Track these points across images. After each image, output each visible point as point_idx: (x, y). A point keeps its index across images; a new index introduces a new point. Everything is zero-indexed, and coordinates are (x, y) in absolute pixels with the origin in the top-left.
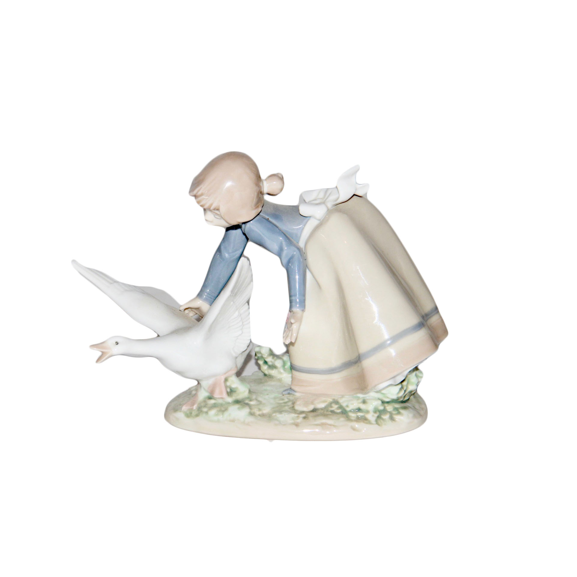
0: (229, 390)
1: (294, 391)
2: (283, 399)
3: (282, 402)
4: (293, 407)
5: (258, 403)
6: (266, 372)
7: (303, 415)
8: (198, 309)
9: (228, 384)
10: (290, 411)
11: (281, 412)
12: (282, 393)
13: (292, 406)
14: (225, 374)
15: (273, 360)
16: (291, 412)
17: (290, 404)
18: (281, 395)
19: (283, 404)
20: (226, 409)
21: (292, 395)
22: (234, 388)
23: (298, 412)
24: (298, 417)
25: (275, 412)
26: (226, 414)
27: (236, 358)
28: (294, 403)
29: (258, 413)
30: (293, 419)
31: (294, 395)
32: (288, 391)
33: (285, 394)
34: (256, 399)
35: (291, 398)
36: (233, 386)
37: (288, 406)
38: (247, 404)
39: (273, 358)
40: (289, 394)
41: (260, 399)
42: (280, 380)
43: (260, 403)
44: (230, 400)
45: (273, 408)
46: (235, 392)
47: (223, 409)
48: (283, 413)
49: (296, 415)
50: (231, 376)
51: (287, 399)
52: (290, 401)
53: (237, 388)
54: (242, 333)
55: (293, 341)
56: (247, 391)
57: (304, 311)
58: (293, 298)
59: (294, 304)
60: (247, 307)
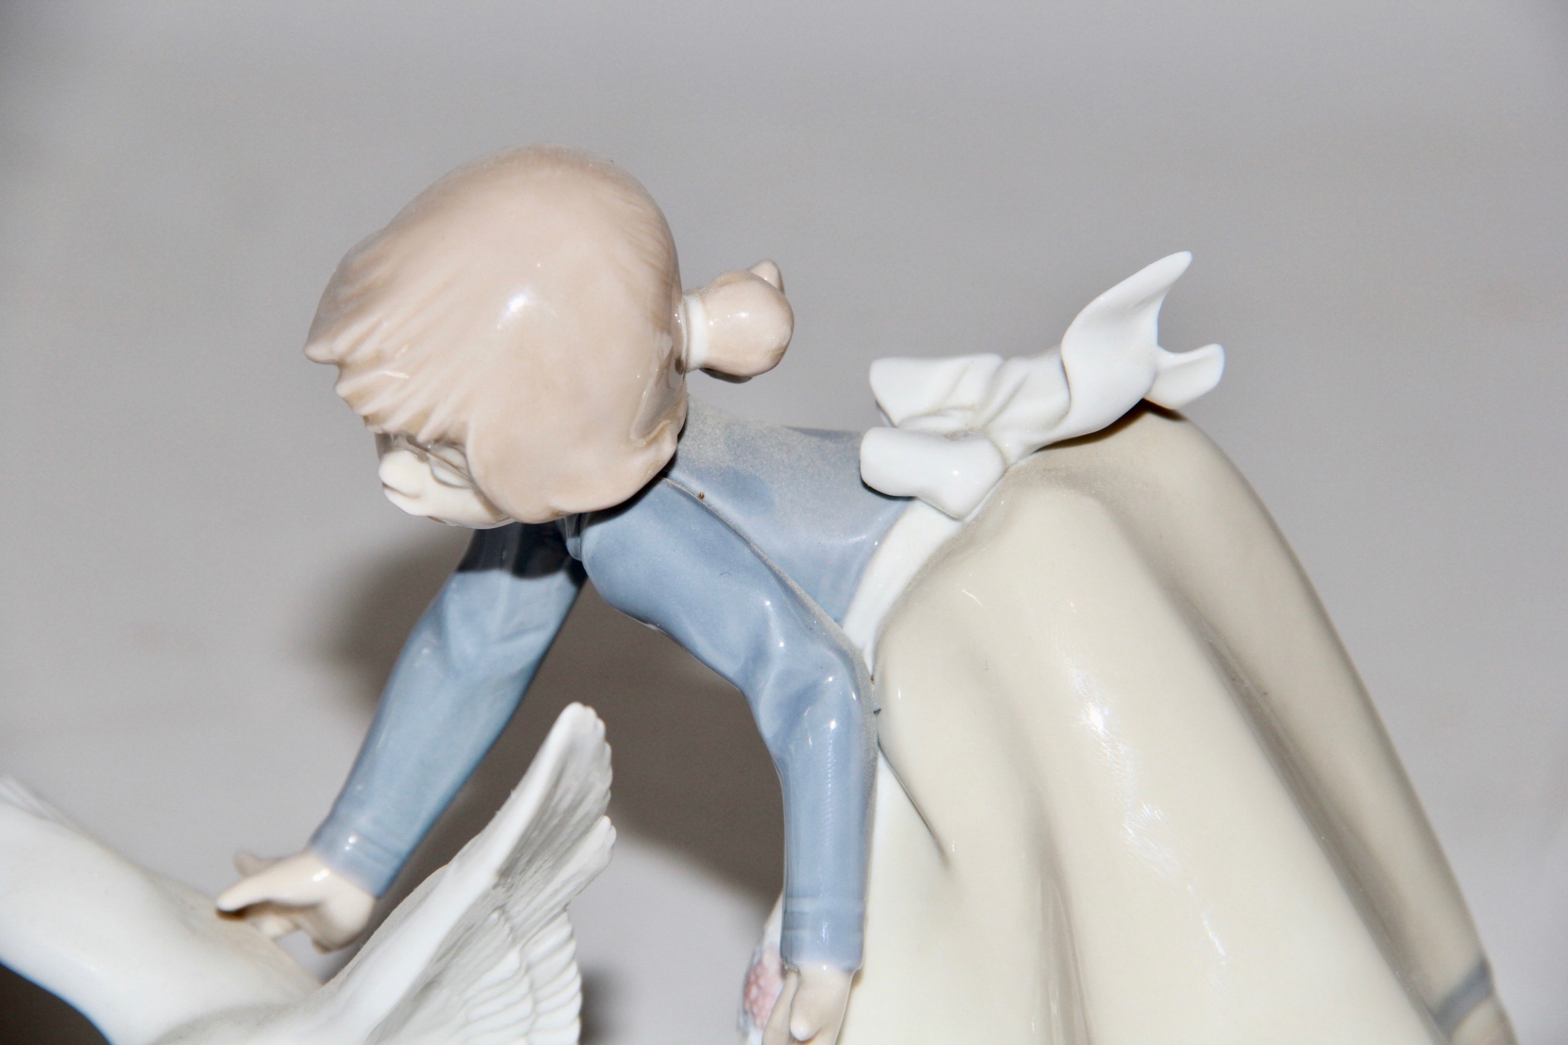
57: (856, 976)
58: (806, 906)
59: (805, 935)
60: (566, 930)
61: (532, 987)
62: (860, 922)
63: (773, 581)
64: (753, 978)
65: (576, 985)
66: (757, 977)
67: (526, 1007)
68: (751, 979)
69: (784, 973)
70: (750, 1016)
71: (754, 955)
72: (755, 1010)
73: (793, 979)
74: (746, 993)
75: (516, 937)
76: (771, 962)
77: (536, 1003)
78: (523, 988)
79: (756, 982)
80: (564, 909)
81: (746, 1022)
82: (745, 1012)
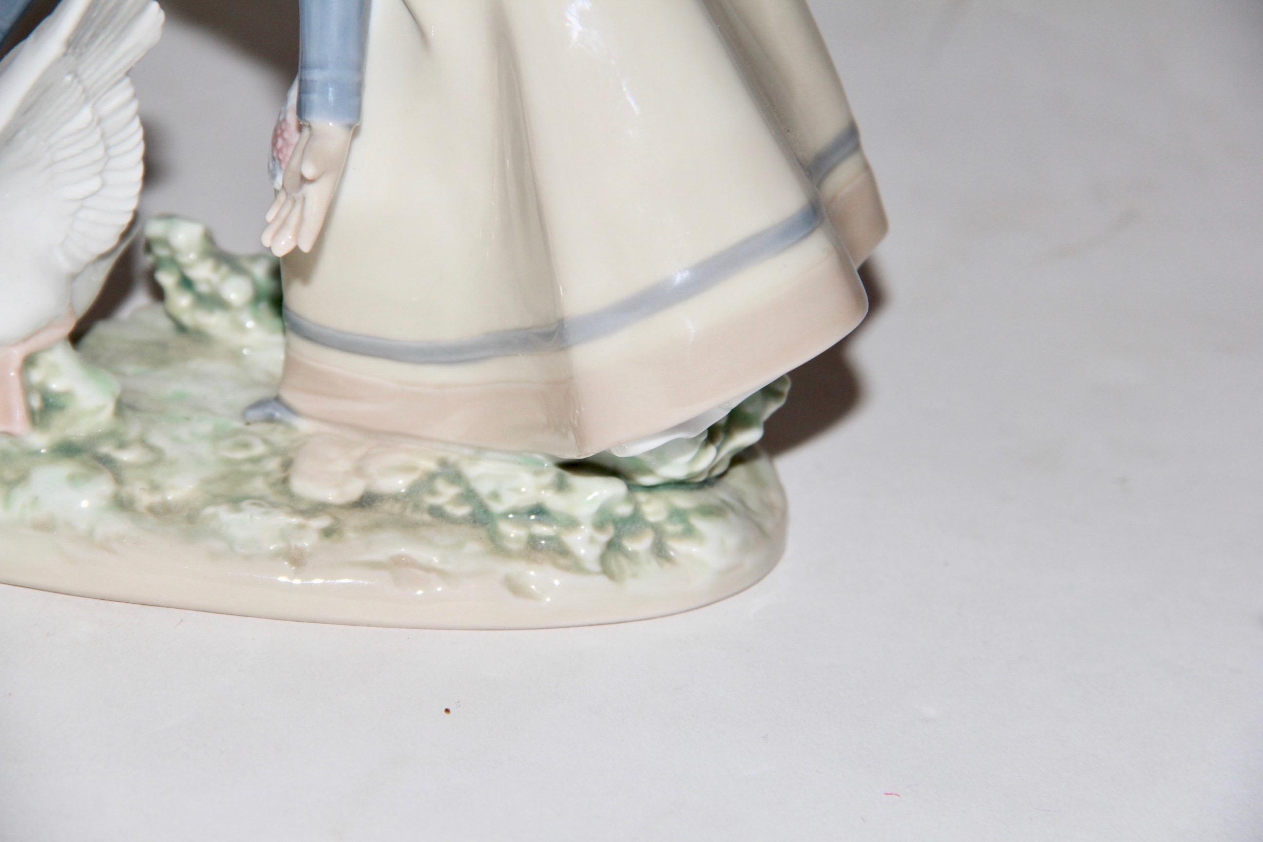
0: (36, 402)
1: (290, 410)
2: (246, 446)
3: (240, 455)
4: (285, 481)
5: (149, 457)
6: (187, 319)
7: (323, 522)
9: (36, 376)
10: (273, 498)
11: (235, 502)
12: (243, 414)
13: (280, 475)
14: (26, 339)
15: (215, 278)
16: (274, 505)
17: (273, 464)
18: (238, 424)
19: (246, 467)
20: (22, 478)
21: (280, 428)
22: (58, 395)
23: (303, 507)
24: (301, 527)
25: (215, 499)
26: (21, 496)
27: (73, 277)
28: (287, 465)
29: (145, 499)
30: (283, 535)
31: (289, 427)
32: (269, 410)
33: (256, 422)
34: (143, 442)
35: (279, 437)
36: (55, 386)
37: (267, 475)
38: (106, 463)
39: (216, 268)
40: (270, 420)
41: (158, 439)
42: (235, 355)
43: (157, 457)
44: (40, 441)
45: (207, 482)
46: (61, 408)
47: (9, 475)
48: (245, 504)
49: (295, 520)
50: (48, 348)
51: (266, 441)
52: (275, 452)
53: (68, 394)
54: (104, 185)
56: (110, 407)
57: (355, 130)
58: (315, 76)
59: (315, 98)
60: (129, 92)
61: (103, 136)
62: (358, 89)
64: (279, 132)
65: (140, 134)
66: (282, 131)
67: (99, 152)
68: (277, 133)
69: (300, 128)
70: (277, 161)
71: (280, 114)
72: (281, 156)
73: (306, 132)
74: (274, 144)
75: (88, 97)
76: (292, 118)
77: (107, 148)
78: (96, 136)
79: (281, 135)
80: (127, 74)
81: (274, 165)
82: (274, 159)
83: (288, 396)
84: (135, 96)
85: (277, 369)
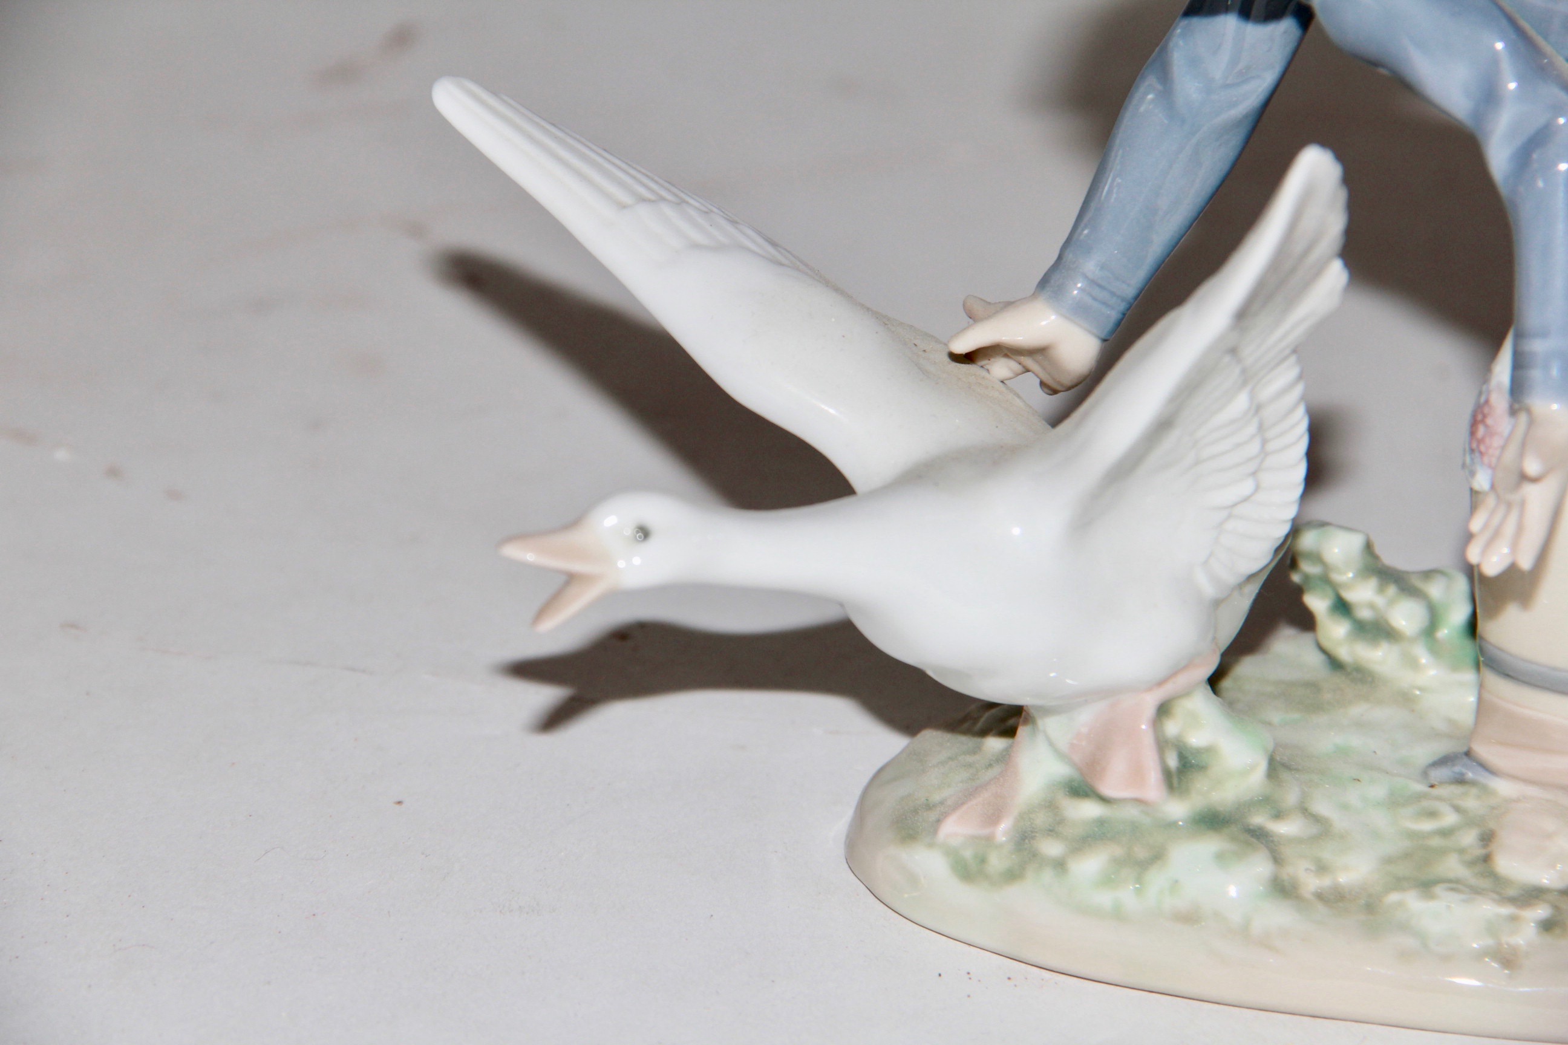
0: (1173, 762)
1: (1484, 766)
2: (1432, 814)
3: (1427, 826)
4: (1487, 859)
5: (1313, 830)
6: (1344, 653)
7: (1541, 912)
8: (1039, 352)
9: (1172, 728)
10: (1474, 881)
11: (1426, 886)
12: (1425, 774)
13: (1480, 852)
14: (1161, 683)
15: (1380, 601)
16: (1476, 891)
17: (1469, 838)
18: (1420, 787)
19: (1436, 842)
20: (1157, 856)
21: (1474, 791)
22: (1199, 751)
23: (1511, 892)
24: (1513, 919)
25: (1398, 883)
26: (1157, 879)
27: (1217, 603)
28: (1487, 838)
29: (1311, 883)
30: (1491, 928)
31: (1485, 790)
32: (1457, 769)
33: (1441, 783)
34: (1304, 811)
35: (1472, 802)
36: (1196, 739)
37: (1461, 851)
38: (1259, 835)
39: (1381, 590)
40: (1460, 781)
41: (1322, 807)
42: (1405, 699)
43: (1323, 829)
44: (1178, 809)
45: (1389, 860)
46: (1202, 768)
47: (1141, 853)
48: (1439, 890)
49: (1506, 910)
50: (1186, 693)
51: (1457, 809)
52: (1469, 820)
53: (1210, 750)
54: (1257, 488)
55: (1526, 563)
56: (1263, 766)
58: (1537, 346)
59: (1535, 374)
60: (1294, 372)
61: (1261, 428)
63: (1504, 22)
64: (1480, 417)
65: (1304, 425)
66: (1485, 416)
67: (1254, 448)
68: (1478, 418)
69: (1513, 412)
70: (1477, 454)
71: (1480, 394)
72: (1482, 448)
73: (1523, 418)
74: (1473, 433)
75: (1247, 378)
76: (1500, 401)
77: (1264, 442)
78: (1252, 429)
79: (1483, 421)
80: (1294, 351)
81: (1472, 459)
82: (1472, 451)
83: (1482, 750)
84: (1300, 377)
85: (1466, 717)
